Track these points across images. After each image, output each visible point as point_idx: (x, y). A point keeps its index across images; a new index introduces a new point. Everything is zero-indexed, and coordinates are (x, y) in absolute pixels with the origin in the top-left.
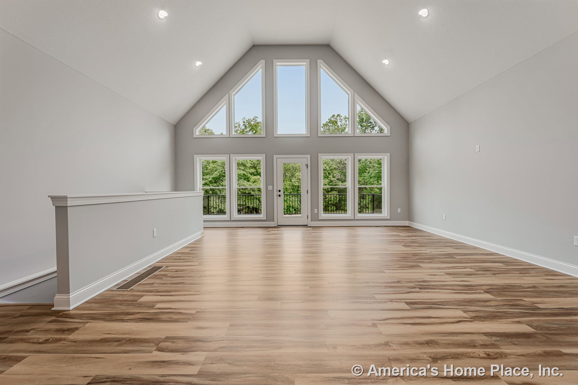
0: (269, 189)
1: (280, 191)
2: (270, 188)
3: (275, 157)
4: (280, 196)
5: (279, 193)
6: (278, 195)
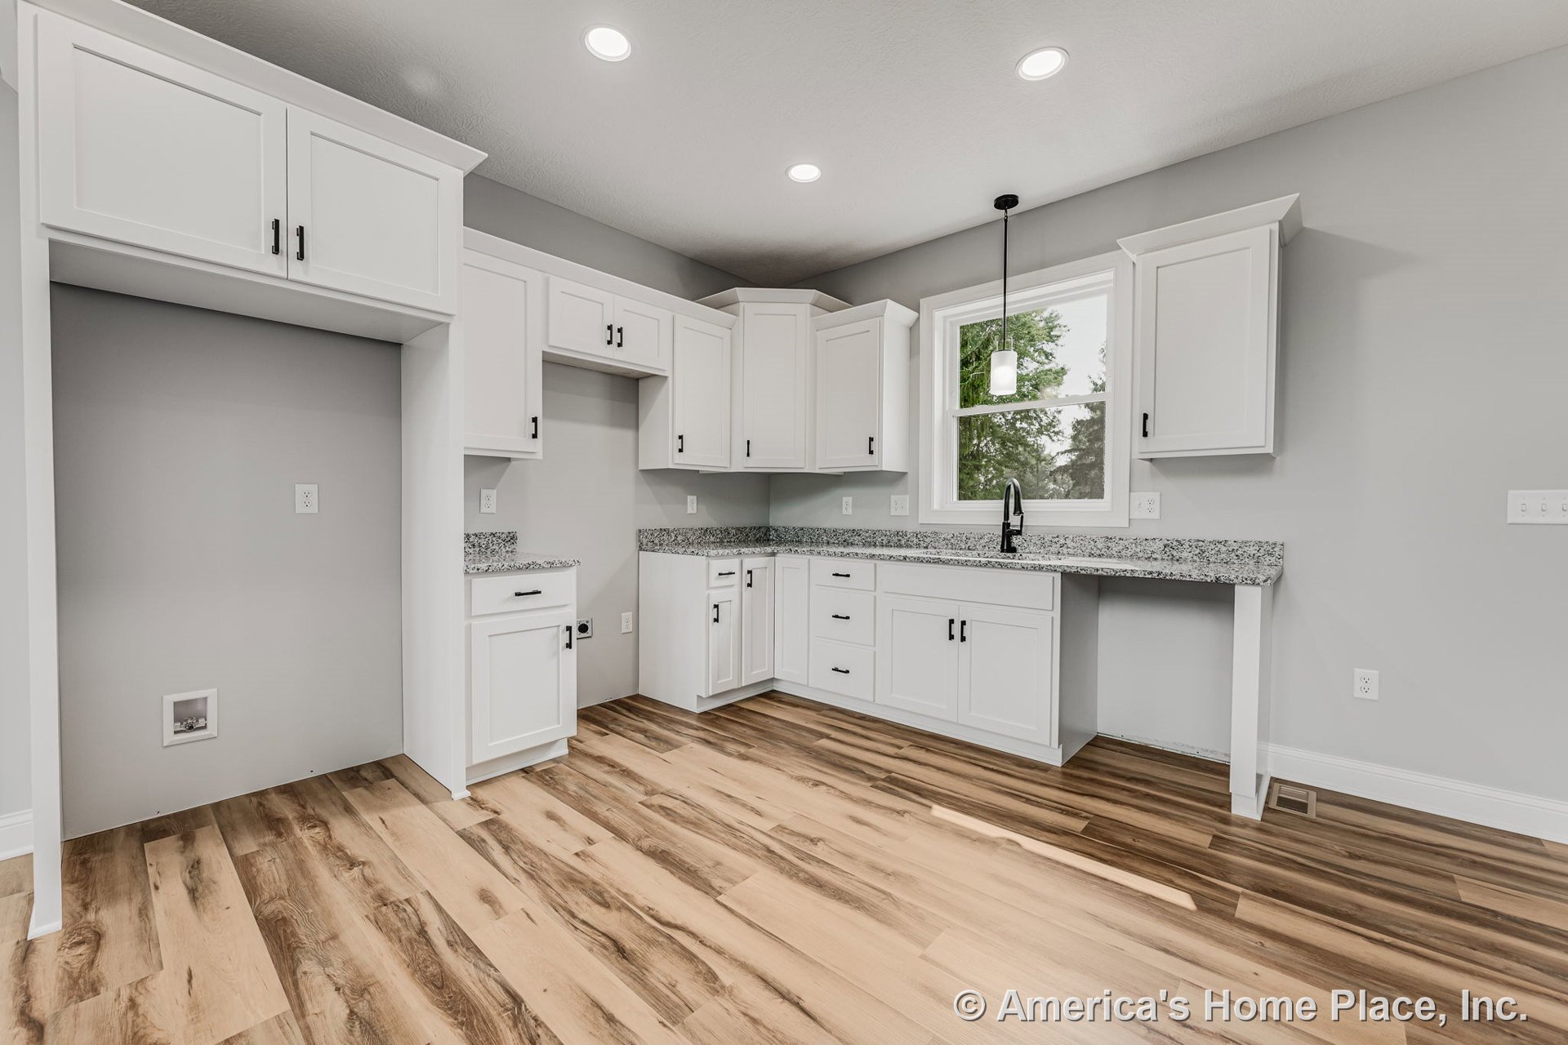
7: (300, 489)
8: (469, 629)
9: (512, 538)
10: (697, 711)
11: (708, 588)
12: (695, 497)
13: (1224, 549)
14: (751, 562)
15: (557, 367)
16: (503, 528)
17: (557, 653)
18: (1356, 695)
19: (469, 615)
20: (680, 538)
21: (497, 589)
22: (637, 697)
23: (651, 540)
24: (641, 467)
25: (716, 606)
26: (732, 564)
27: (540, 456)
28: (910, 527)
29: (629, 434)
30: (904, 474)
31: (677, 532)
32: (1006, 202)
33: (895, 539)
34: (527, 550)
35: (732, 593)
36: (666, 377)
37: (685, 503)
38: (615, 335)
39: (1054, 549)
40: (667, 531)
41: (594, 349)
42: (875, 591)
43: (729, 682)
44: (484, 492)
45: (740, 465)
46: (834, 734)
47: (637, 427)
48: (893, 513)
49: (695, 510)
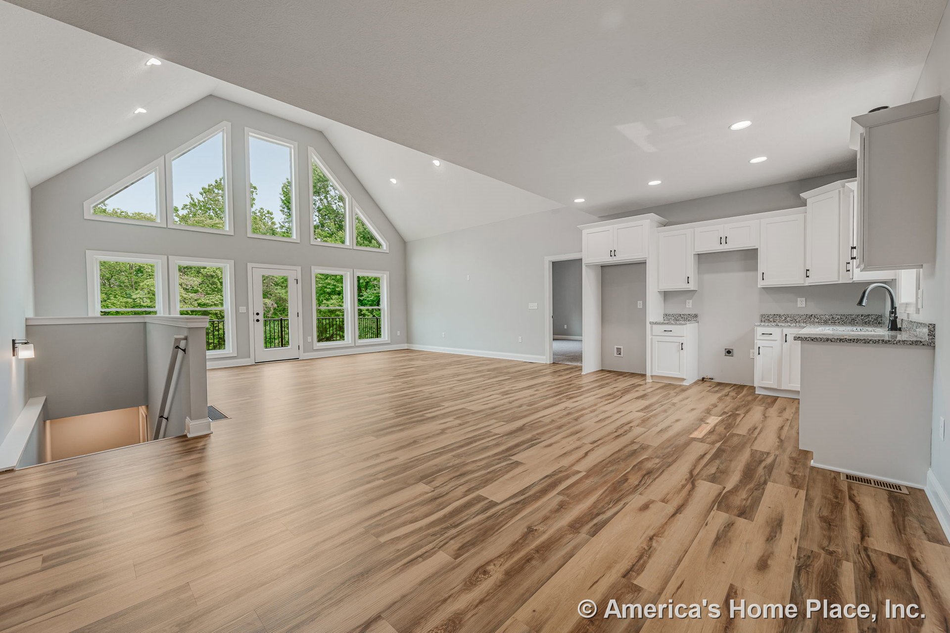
0: (240, 312)
1: (258, 314)
2: (242, 309)
3: (250, 265)
4: (258, 321)
5: (257, 317)
6: (255, 320)
9: (696, 316)
14: (786, 331)
15: (702, 258)
16: (693, 312)
17: (679, 351)
19: (652, 335)
20: (788, 319)
21: (659, 329)
24: (759, 287)
25: (759, 348)
31: (788, 316)
36: (757, 248)
37: (796, 301)
38: (723, 240)
41: (715, 247)
44: (687, 301)
45: (808, 282)
49: (804, 305)
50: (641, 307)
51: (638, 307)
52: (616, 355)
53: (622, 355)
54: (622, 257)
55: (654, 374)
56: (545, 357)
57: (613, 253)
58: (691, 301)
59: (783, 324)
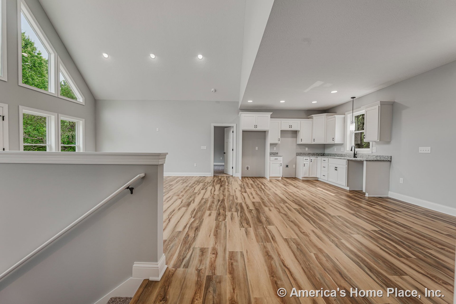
7: (256, 147)
8: (270, 162)
9: (277, 153)
10: (302, 179)
11: (303, 161)
12: (307, 148)
13: (383, 157)
14: (311, 158)
15: (283, 132)
16: (276, 152)
17: (280, 166)
18: (400, 183)
19: (270, 161)
20: (304, 154)
21: (273, 158)
22: (296, 178)
23: (298, 154)
24: (297, 143)
25: (304, 164)
26: (308, 158)
27: (280, 143)
28: (343, 153)
29: (295, 139)
30: (343, 144)
31: (304, 153)
32: (353, 98)
33: (341, 155)
34: (279, 155)
35: (308, 163)
36: (299, 131)
37: (306, 149)
38: (291, 126)
39: (362, 157)
40: (302, 153)
41: (288, 128)
42: (328, 163)
43: (307, 176)
44: (274, 148)
45: (313, 143)
46: (320, 184)
47: (297, 138)
48: (341, 151)
49: (307, 150)
50: (257, 149)
51: (256, 149)
52: (246, 170)
53: (249, 170)
54: (259, 128)
55: (271, 176)
56: (211, 173)
57: (256, 126)
58: (275, 148)
59: (311, 156)
